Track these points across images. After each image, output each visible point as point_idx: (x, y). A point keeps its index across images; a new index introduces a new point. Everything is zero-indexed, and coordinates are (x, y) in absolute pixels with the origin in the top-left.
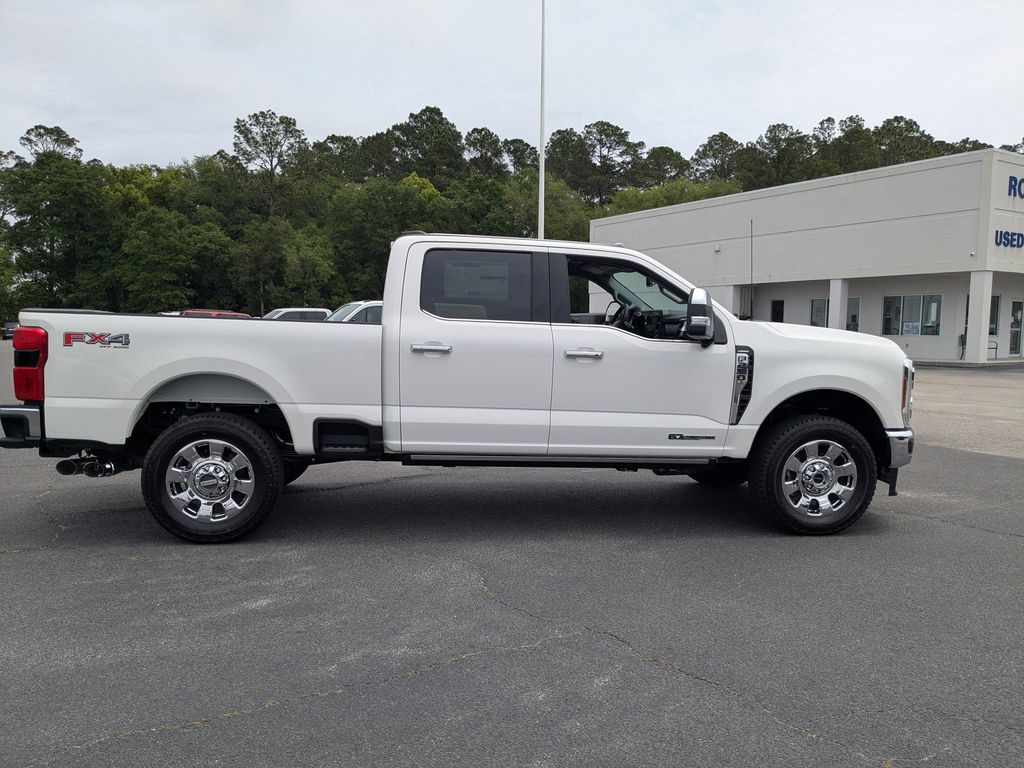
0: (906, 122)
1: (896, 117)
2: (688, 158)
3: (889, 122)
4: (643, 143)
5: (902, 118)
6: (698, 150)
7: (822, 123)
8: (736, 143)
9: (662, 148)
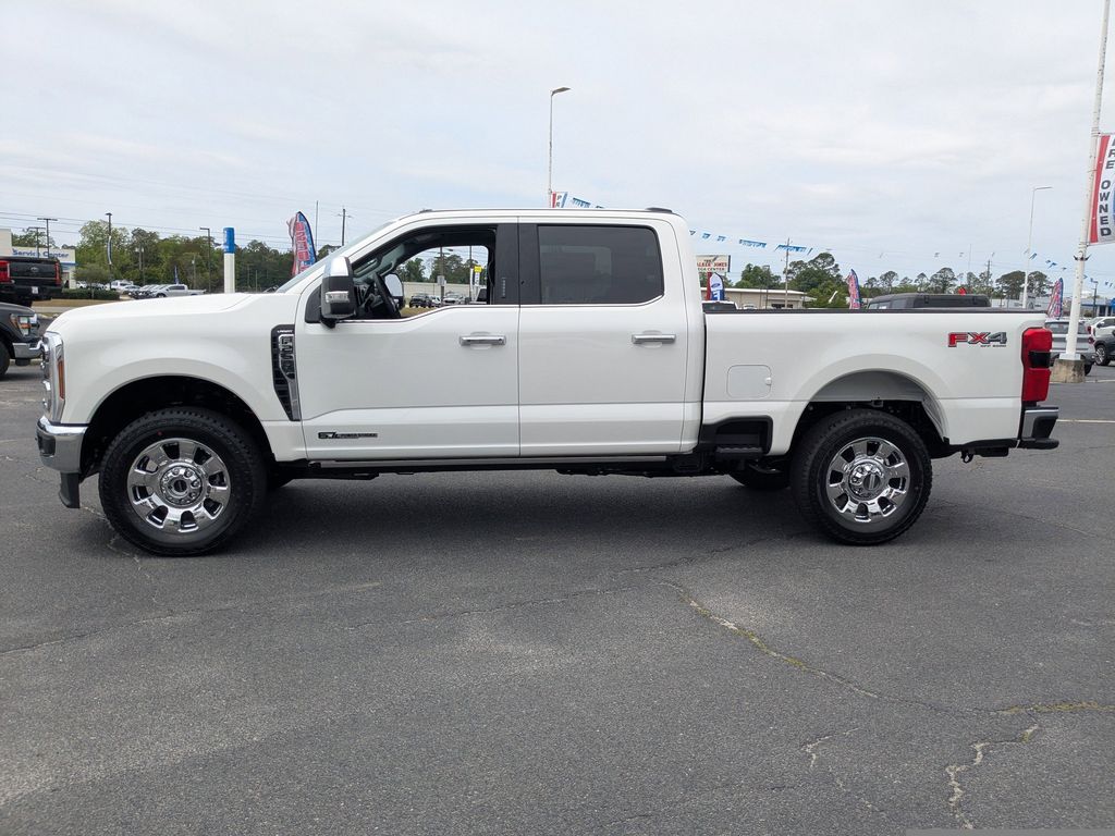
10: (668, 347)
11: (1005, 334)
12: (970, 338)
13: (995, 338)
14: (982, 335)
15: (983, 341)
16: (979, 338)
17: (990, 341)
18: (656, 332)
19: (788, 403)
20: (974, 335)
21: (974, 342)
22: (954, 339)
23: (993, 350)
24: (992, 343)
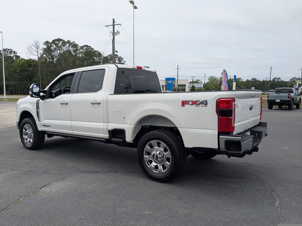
10: (99, 105)
11: (206, 101)
12: (191, 103)
13: (202, 103)
14: (196, 101)
15: (196, 104)
16: (194, 103)
17: (199, 104)
18: (96, 101)
19: (129, 125)
20: (192, 101)
21: (192, 104)
22: (184, 103)
23: (201, 108)
24: (200, 105)
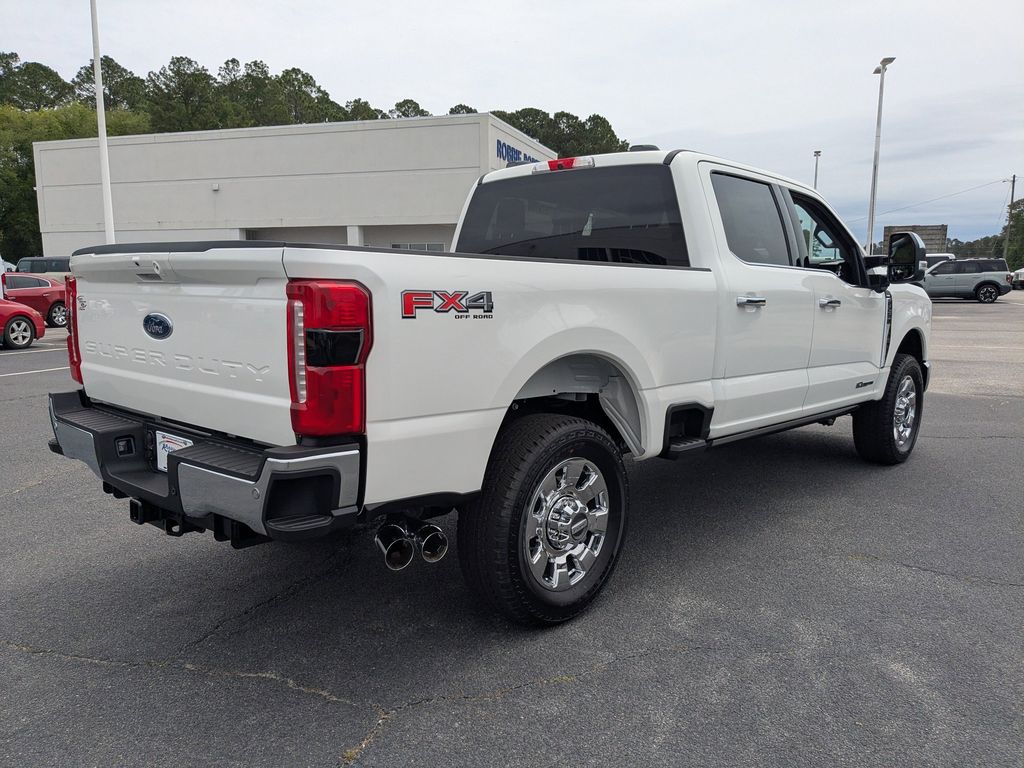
0: (303, 75)
1: (294, 69)
2: (68, 80)
3: (287, 72)
4: (16, 55)
5: (299, 70)
6: (80, 73)
7: (227, 63)
8: (125, 71)
9: (35, 63)
